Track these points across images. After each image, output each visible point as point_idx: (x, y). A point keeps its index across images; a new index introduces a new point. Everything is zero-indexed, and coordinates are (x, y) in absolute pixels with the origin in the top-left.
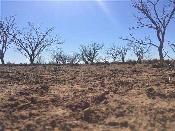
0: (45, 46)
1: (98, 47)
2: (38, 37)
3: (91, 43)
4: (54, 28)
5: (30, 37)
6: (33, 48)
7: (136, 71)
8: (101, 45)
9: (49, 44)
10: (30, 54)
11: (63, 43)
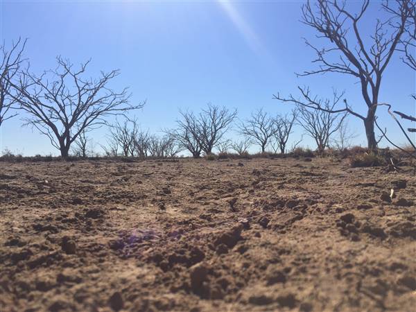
0: (97, 115)
1: (225, 118)
2: (80, 91)
3: (207, 109)
4: (119, 72)
5: (60, 93)
6: (67, 120)
7: (313, 175)
8: (230, 112)
9: (106, 110)
10: (60, 134)
11: (140, 107)
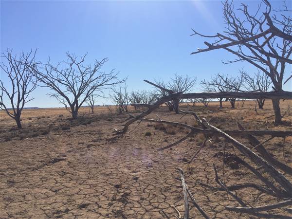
0: (95, 88)
1: (188, 84)
2: (82, 74)
4: (108, 59)
9: (100, 85)
10: (72, 103)
11: (124, 81)
